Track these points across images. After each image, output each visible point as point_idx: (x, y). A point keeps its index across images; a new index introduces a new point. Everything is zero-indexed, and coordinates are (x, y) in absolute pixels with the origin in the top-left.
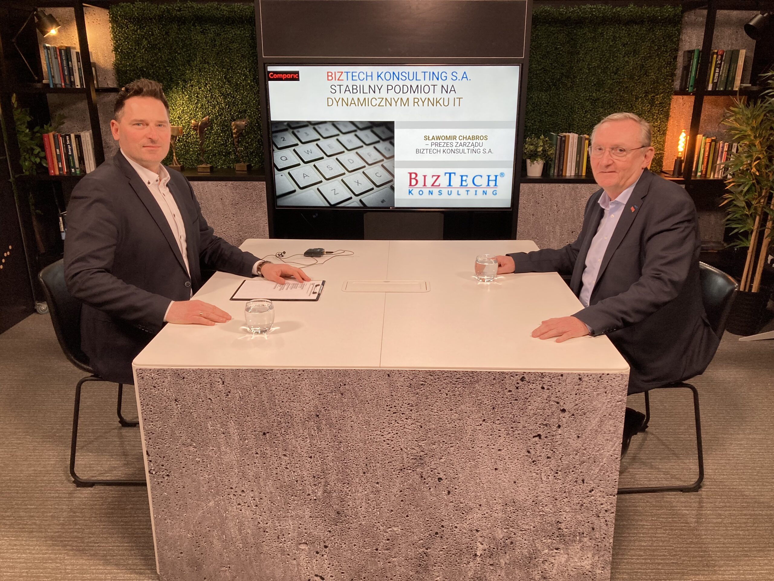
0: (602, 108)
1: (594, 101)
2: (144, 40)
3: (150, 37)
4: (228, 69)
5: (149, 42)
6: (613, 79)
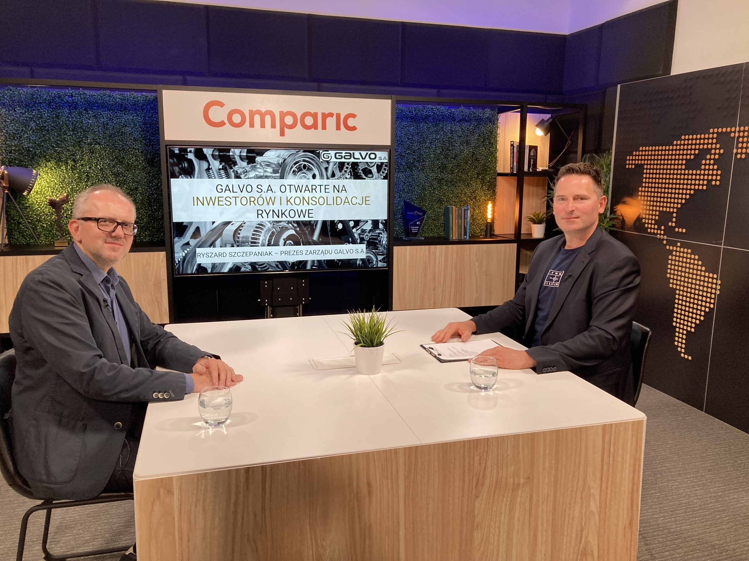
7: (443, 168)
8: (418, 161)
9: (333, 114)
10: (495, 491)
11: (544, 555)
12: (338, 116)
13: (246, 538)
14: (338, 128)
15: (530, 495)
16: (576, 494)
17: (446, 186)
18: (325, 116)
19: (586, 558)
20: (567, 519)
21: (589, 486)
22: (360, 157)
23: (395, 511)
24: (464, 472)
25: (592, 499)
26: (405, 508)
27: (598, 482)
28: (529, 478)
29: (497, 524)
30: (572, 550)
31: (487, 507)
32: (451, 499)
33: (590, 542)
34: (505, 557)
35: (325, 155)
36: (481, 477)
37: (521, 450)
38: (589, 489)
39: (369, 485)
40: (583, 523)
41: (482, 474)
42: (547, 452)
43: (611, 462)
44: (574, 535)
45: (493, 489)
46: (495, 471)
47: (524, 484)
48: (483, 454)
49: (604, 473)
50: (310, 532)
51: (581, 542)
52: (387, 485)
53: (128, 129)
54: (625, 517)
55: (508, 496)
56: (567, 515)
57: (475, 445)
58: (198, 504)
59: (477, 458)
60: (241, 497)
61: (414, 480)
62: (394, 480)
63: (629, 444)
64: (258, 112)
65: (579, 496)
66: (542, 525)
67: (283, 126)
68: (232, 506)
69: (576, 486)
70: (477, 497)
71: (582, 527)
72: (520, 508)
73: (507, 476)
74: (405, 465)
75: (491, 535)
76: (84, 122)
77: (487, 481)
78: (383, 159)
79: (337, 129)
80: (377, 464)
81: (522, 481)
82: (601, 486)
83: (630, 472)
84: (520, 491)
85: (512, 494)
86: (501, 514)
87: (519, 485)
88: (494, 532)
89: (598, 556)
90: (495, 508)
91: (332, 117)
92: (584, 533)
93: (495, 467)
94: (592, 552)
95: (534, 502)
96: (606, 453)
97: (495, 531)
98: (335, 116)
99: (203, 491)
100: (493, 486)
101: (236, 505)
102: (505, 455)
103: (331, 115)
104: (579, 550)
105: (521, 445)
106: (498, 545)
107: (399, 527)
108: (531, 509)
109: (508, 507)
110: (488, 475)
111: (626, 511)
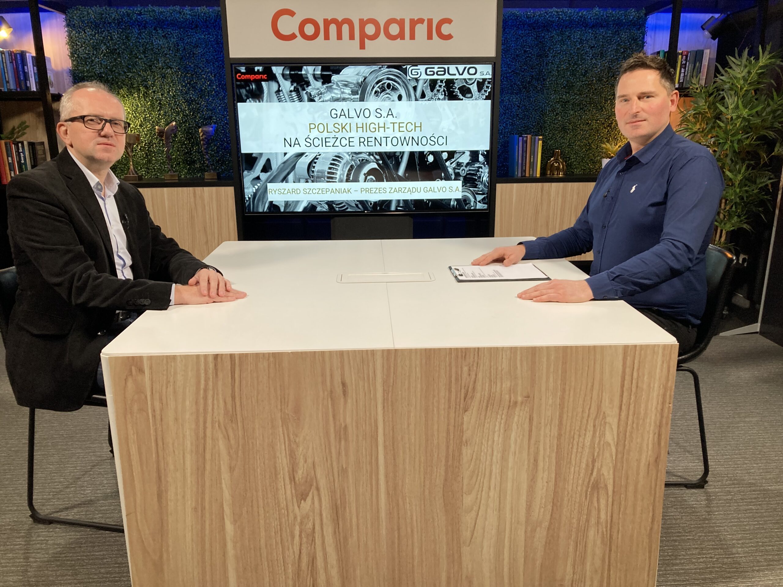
2: (102, 45)
3: (108, 42)
4: (192, 75)
5: (108, 48)
7: (569, 87)
8: (538, 80)
9: (424, 20)
10: (487, 407)
11: (547, 482)
12: (430, 21)
13: (217, 423)
15: (530, 416)
16: (587, 421)
17: (572, 110)
18: (414, 23)
19: (598, 492)
20: (575, 447)
21: (604, 413)
22: (456, 72)
23: (373, 415)
24: (450, 382)
25: (607, 428)
26: (384, 413)
27: (616, 410)
28: (528, 397)
29: (490, 443)
30: (580, 482)
31: (477, 422)
32: (435, 409)
33: (603, 474)
34: (498, 478)
35: (413, 71)
36: (470, 390)
37: (519, 365)
38: (604, 418)
39: (344, 384)
40: (596, 454)
41: (471, 386)
42: (552, 370)
43: (634, 389)
44: (584, 465)
45: (485, 404)
46: (487, 385)
47: (522, 403)
48: (473, 365)
49: (624, 401)
50: (282, 426)
51: (592, 474)
52: (364, 386)
53: (199, 51)
54: (650, 453)
55: (503, 414)
56: (575, 442)
57: (464, 355)
58: (169, 385)
59: (465, 369)
60: (210, 383)
61: (393, 384)
62: (371, 383)
64: (334, 21)
65: (591, 423)
66: (545, 449)
67: (364, 37)
68: (202, 392)
69: (587, 411)
70: (466, 411)
71: (594, 457)
72: (518, 428)
73: (502, 391)
74: (383, 367)
75: (482, 454)
77: (478, 395)
78: (485, 74)
80: (352, 364)
81: (520, 399)
82: (620, 415)
83: (658, 403)
84: (518, 409)
85: (508, 412)
86: (494, 432)
87: (516, 403)
88: (486, 450)
89: (614, 492)
90: (487, 425)
91: (423, 23)
92: (596, 464)
93: (487, 380)
94: (606, 486)
95: (535, 423)
96: (627, 378)
97: (487, 450)
99: (172, 373)
100: (485, 401)
101: (206, 390)
102: (500, 368)
103: (421, 21)
104: (589, 481)
105: (519, 358)
106: (491, 465)
107: (377, 432)
108: (530, 431)
109: (502, 425)
110: (479, 387)
111: (650, 446)
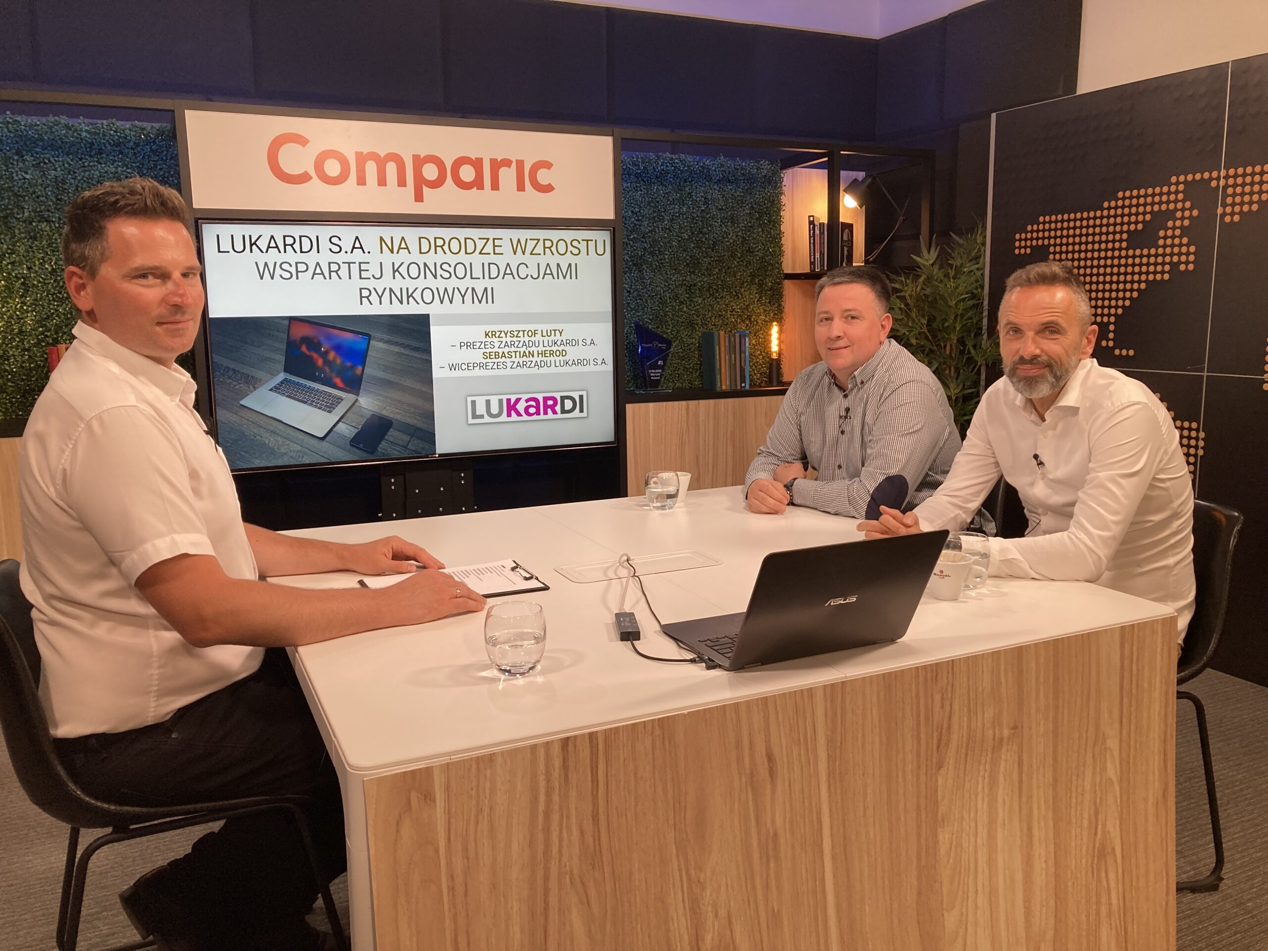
0: (700, 297)
1: (690, 288)
6: (711, 257)
9: (511, 162)
10: (966, 755)
11: (1045, 862)
12: (520, 164)
13: (568, 877)
14: (521, 187)
15: (1019, 758)
16: (1085, 750)
18: (496, 165)
19: (1106, 862)
20: (1074, 795)
21: (1104, 735)
23: (814, 803)
24: (919, 724)
25: (1108, 756)
26: (829, 796)
27: (1117, 726)
28: (1015, 727)
29: (972, 815)
30: (1084, 850)
31: (955, 784)
32: (900, 774)
33: (1109, 832)
34: (987, 872)
36: (944, 731)
37: (1003, 681)
38: (1104, 741)
39: (770, 758)
40: (1098, 800)
41: (945, 726)
42: (1042, 679)
43: (1134, 691)
44: (1086, 823)
45: (964, 750)
46: (966, 719)
47: (1009, 738)
48: (947, 689)
49: (1125, 711)
50: (677, 856)
51: (1096, 834)
52: (800, 755)
54: (1157, 784)
55: (986, 762)
56: (1074, 788)
57: (934, 675)
58: (480, 818)
59: (937, 697)
60: (556, 798)
61: (841, 744)
62: (809, 746)
63: (1159, 657)
64: (373, 156)
65: (1089, 755)
66: (1039, 808)
67: (420, 182)
68: (541, 818)
69: (1084, 736)
70: (940, 768)
71: (1096, 806)
72: (1005, 780)
73: (983, 725)
74: (826, 716)
75: (964, 835)
76: (16, 178)
77: (955, 737)
79: (519, 190)
80: (780, 719)
81: (1006, 732)
82: (1121, 733)
83: (1161, 707)
84: (1004, 750)
85: (992, 759)
86: (977, 795)
87: (1001, 740)
88: (968, 828)
89: (1123, 856)
90: (967, 786)
91: (509, 167)
92: (1100, 817)
93: (966, 710)
94: (1113, 849)
95: (1025, 768)
96: (1126, 674)
97: (970, 827)
98: (514, 165)
99: (488, 791)
100: (964, 745)
101: (547, 815)
102: (980, 688)
103: (507, 163)
104: (1094, 847)
105: (1002, 668)
106: (976, 852)
107: (821, 834)
108: (1021, 782)
109: (987, 780)
110: (955, 726)
111: (1157, 773)
